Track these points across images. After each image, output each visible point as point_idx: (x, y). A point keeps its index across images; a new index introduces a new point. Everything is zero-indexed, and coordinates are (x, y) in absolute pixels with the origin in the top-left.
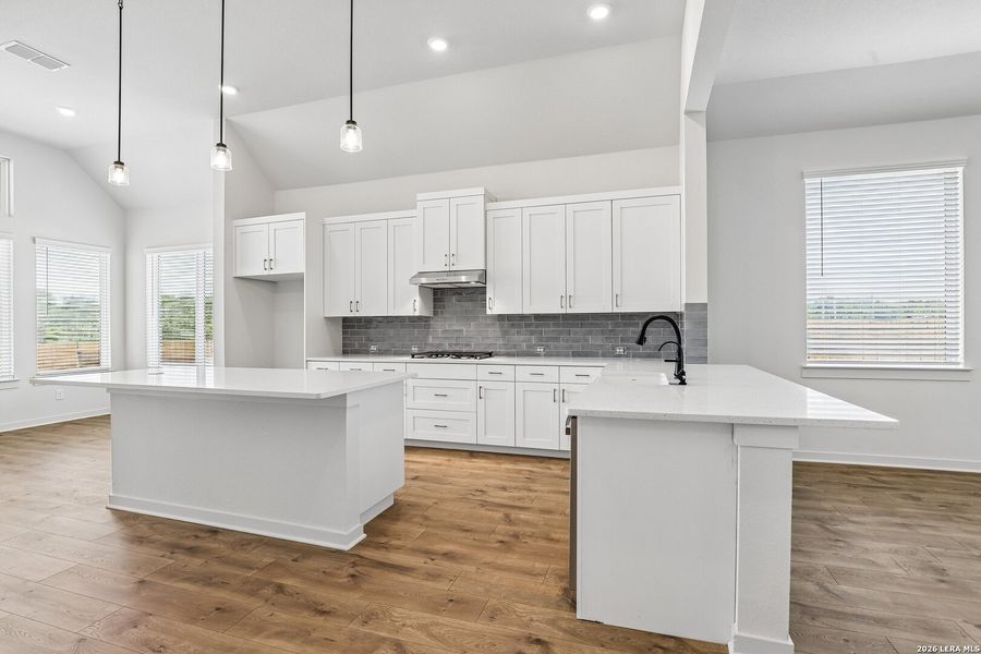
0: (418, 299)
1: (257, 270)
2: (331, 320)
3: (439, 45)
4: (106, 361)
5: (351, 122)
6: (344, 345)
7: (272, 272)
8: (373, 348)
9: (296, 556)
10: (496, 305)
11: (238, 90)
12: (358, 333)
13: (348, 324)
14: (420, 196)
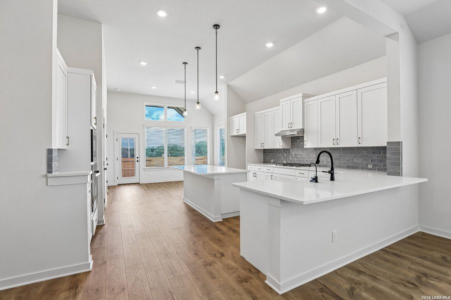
0: (281, 141)
1: (235, 134)
2: (257, 150)
3: (270, 45)
4: (209, 163)
5: (217, 92)
6: (264, 159)
7: (239, 134)
8: (272, 161)
9: (202, 220)
10: (309, 144)
11: (224, 76)
12: (267, 155)
13: (265, 151)
14: (281, 101)
